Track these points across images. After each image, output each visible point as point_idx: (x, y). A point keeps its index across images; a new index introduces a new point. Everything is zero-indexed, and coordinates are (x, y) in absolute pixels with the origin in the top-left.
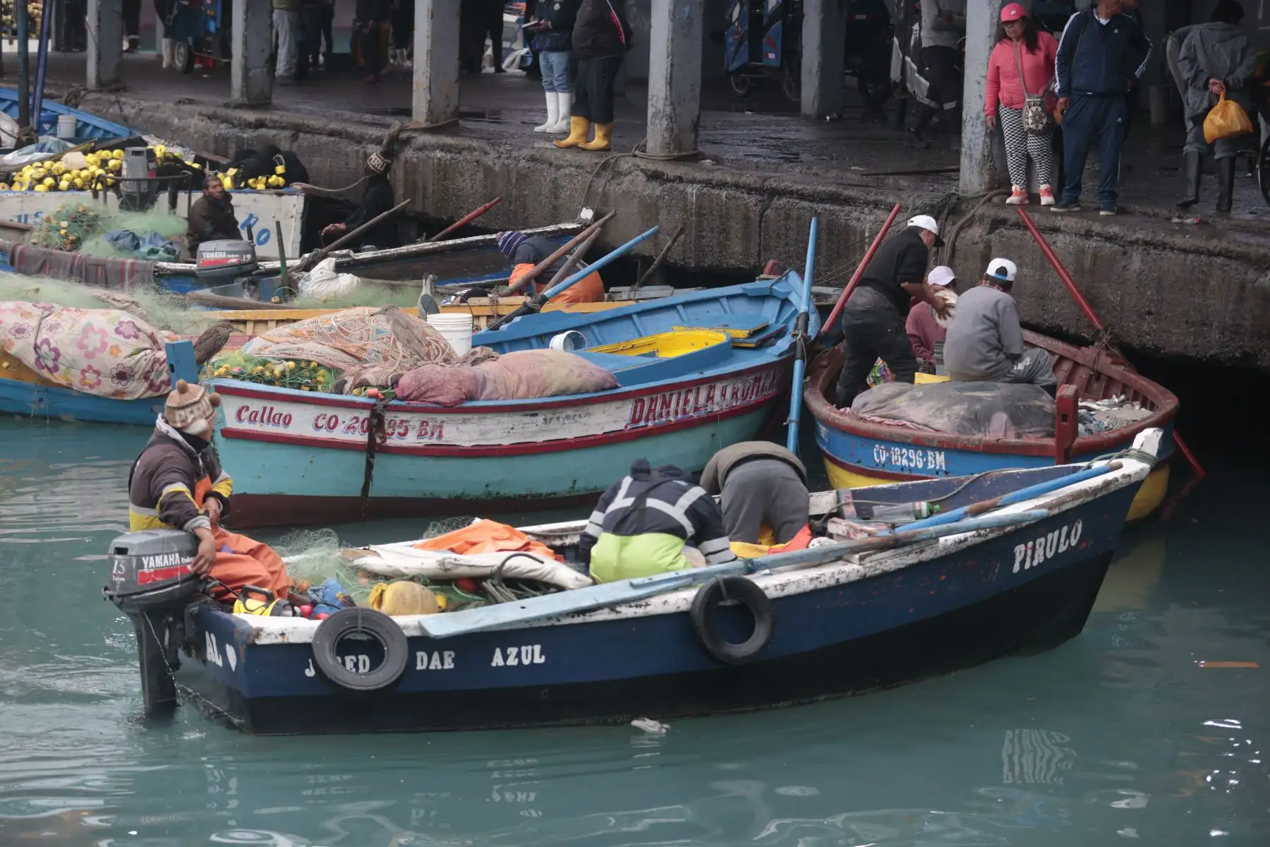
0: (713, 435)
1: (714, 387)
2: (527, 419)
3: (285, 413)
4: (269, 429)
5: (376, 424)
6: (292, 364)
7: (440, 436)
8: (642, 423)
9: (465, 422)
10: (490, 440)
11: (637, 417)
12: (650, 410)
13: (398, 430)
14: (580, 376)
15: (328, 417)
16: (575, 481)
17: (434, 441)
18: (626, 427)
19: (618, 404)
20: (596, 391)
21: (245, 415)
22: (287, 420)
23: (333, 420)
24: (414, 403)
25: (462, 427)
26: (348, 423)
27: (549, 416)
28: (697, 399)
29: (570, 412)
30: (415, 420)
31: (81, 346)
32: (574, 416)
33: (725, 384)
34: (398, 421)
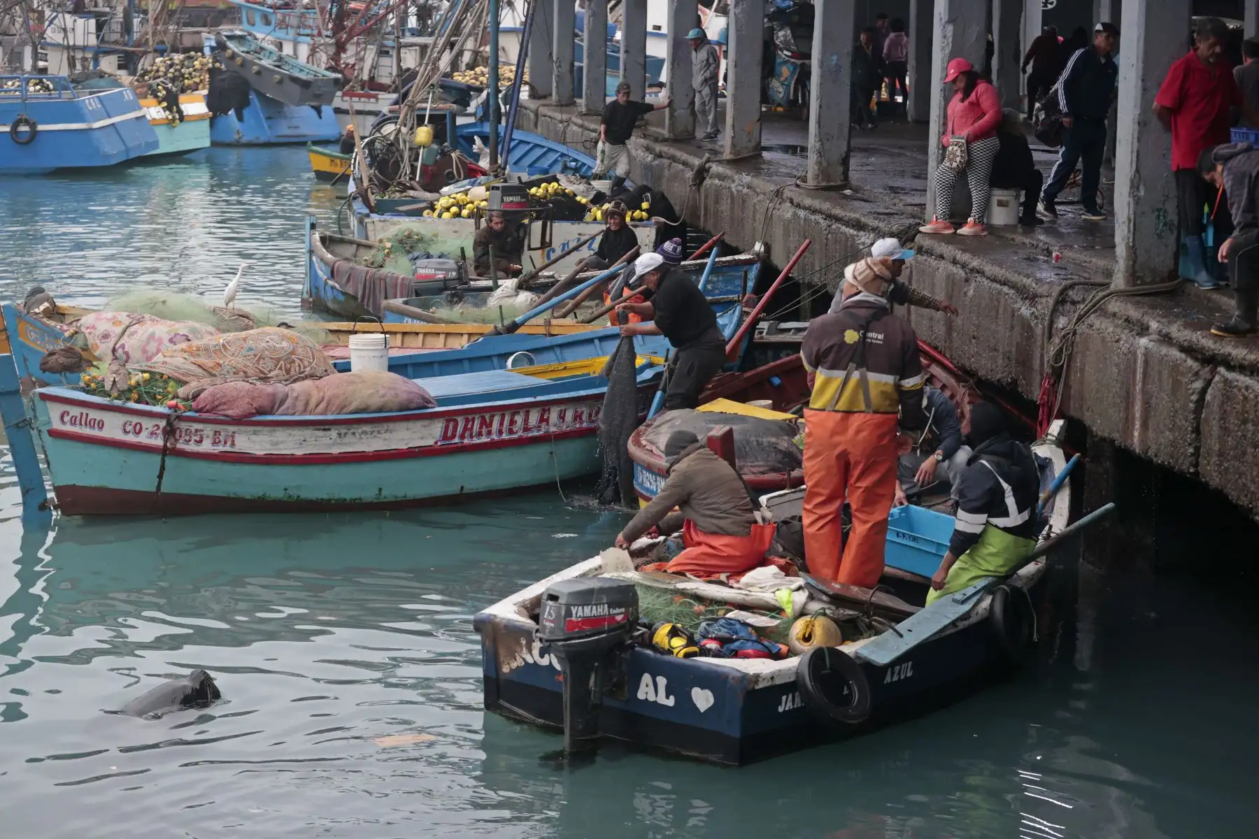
0: (551, 453)
1: (549, 410)
2: (320, 433)
3: (98, 419)
4: (87, 431)
5: (170, 432)
6: (146, 375)
7: (233, 444)
8: (456, 440)
9: (255, 433)
10: (280, 449)
11: (449, 434)
12: (465, 429)
13: (194, 438)
14: (383, 396)
15: (133, 424)
16: (380, 490)
17: (228, 448)
18: (436, 443)
19: (426, 422)
20: (401, 410)
21: (67, 419)
22: (101, 425)
23: (138, 427)
24: (205, 415)
25: (254, 438)
26: (151, 429)
27: (343, 431)
28: (526, 420)
29: (367, 428)
30: (208, 430)
31: (144, 351)
32: (372, 433)
33: (563, 408)
34: (193, 430)
